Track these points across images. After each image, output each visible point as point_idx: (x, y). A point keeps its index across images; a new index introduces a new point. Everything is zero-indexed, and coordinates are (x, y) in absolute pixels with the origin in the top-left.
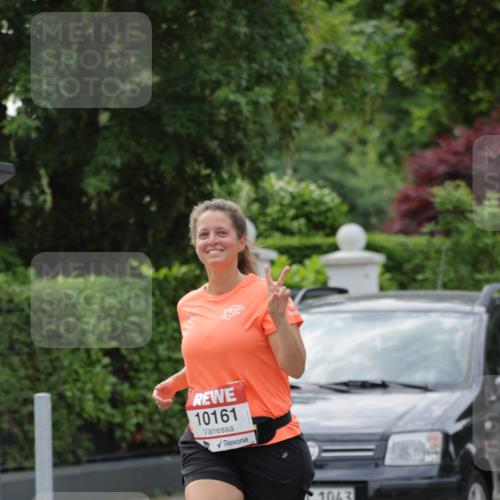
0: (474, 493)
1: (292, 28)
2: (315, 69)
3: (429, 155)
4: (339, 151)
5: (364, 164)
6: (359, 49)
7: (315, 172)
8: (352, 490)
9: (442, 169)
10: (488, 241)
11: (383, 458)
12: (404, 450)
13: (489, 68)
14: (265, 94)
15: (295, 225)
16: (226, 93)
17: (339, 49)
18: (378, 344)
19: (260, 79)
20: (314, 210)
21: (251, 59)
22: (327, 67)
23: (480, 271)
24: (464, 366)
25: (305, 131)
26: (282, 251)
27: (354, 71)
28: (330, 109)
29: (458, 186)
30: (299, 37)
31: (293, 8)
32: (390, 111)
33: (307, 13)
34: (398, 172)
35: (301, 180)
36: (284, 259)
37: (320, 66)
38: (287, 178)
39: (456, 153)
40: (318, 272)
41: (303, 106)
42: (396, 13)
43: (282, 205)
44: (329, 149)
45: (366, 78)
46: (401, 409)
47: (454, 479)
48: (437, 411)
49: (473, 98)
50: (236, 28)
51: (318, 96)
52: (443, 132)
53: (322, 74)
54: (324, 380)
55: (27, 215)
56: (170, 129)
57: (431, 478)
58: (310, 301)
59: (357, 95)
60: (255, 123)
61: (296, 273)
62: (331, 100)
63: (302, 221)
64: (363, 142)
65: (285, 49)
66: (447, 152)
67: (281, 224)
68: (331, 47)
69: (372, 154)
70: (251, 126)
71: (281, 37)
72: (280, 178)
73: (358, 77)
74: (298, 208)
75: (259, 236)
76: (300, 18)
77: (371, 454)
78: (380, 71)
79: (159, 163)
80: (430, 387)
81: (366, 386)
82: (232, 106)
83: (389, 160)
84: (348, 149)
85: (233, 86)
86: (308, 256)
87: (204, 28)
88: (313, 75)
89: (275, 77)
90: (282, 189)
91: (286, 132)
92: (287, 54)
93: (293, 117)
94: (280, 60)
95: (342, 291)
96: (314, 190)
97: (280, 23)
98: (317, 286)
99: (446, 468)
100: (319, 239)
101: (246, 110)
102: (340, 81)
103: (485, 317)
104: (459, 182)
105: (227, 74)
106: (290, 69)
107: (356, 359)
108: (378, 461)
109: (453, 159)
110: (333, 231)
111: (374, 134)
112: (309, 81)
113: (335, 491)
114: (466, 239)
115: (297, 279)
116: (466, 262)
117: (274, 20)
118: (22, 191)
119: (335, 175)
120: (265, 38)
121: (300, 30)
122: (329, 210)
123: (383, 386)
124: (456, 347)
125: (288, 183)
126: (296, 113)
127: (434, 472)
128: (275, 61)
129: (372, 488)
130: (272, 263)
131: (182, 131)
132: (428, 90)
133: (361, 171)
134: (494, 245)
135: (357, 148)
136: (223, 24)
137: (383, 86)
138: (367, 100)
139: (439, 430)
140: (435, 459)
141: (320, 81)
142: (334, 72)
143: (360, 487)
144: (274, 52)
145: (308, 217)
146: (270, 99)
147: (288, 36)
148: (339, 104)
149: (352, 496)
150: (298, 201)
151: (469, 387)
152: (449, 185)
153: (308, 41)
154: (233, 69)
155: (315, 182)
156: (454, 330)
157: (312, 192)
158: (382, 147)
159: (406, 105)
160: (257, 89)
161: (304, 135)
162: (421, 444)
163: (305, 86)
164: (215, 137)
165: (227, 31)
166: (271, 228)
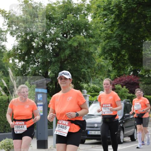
1: (93, 60)
4: (99, 81)
10: (124, 94)
14: (89, 70)
15: (93, 91)
16: (83, 70)
19: (89, 68)
20: (96, 89)
21: (87, 65)
22: (99, 66)
23: (122, 98)
26: (91, 95)
29: (119, 85)
30: (95, 62)
31: (94, 57)
33: (96, 58)
35: (94, 84)
37: (98, 66)
38: (91, 84)
39: (117, 81)
40: (96, 98)
42: (109, 59)
43: (91, 88)
45: (105, 68)
49: (120, 72)
52: (116, 78)
55: (51, 89)
56: (74, 75)
58: (96, 102)
60: (88, 74)
68: (100, 63)
70: (87, 75)
71: (92, 61)
75: (87, 93)
82: (84, 72)
85: (85, 69)
86: (95, 96)
87: (80, 60)
88: (96, 67)
89: (91, 67)
92: (93, 64)
96: (95, 86)
97: (92, 59)
98: (96, 100)
100: (96, 93)
101: (86, 73)
102: (101, 68)
103: (124, 105)
105: (83, 67)
106: (93, 66)
110: (99, 92)
114: (120, 93)
115: (93, 100)
118: (50, 85)
120: (89, 61)
121: (95, 60)
122: (98, 89)
128: (91, 65)
130: (89, 97)
131: (76, 76)
135: (101, 81)
136: (84, 59)
142: (100, 67)
145: (95, 90)
146: (90, 71)
150: (93, 88)
153: (96, 62)
164: (81, 77)
166: (89, 92)
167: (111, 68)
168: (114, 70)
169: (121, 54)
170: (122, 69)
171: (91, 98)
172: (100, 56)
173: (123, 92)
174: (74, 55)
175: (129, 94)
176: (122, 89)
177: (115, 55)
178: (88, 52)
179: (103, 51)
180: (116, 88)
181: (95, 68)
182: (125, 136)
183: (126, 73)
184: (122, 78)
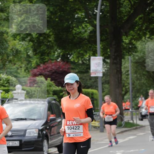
0: (45, 142)
1: (5, 43)
2: (10, 52)
3: (35, 70)
4: (16, 69)
5: (21, 72)
6: (20, 48)
7: (11, 74)
8: (19, 142)
9: (38, 73)
11: (25, 135)
12: (30, 133)
13: (48, 52)
15: (6, 85)
17: (16, 48)
18: (25, 110)
22: (13, 52)
24: (43, 115)
25: (8, 65)
26: (4, 90)
27: (19, 52)
28: (14, 60)
30: (7, 45)
31: (6, 39)
32: (27, 61)
33: (9, 40)
34: (28, 73)
35: (8, 75)
36: (4, 92)
37: (11, 51)
38: (5, 75)
39: (41, 70)
40: (11, 95)
41: (8, 60)
42: (28, 41)
43: (4, 81)
44: (14, 69)
45: (22, 54)
46: (29, 124)
47: (41, 139)
48: (37, 125)
49: (44, 58)
51: (11, 57)
52: (38, 65)
53: (12, 53)
54: (13, 118)
57: (35, 139)
58: (10, 101)
59: (20, 57)
61: (6, 95)
62: (14, 58)
63: (8, 84)
64: (21, 67)
65: (4, 48)
66: (39, 69)
67: (3, 84)
68: (14, 47)
69: (23, 70)
71: (3, 45)
72: (3, 75)
73: (20, 53)
74: (7, 81)
76: (7, 41)
77: (23, 134)
78: (25, 52)
80: (36, 119)
81: (22, 119)
83: (27, 71)
84: (18, 69)
86: (9, 91)
88: (10, 53)
89: (1, 54)
90: (4, 77)
91: (4, 65)
93: (6, 62)
94: (3, 50)
95: (17, 99)
97: (3, 42)
98: (11, 98)
99: (39, 136)
102: (16, 54)
103: (47, 104)
104: (42, 76)
106: (5, 52)
107: (19, 114)
108: (24, 135)
109: (40, 71)
111: (23, 65)
112: (9, 54)
113: (15, 142)
115: (7, 96)
117: (1, 42)
119: (15, 74)
121: (7, 43)
123: (25, 119)
124: (41, 111)
125: (5, 76)
126: (6, 61)
127: (36, 137)
128: (2, 50)
129: (23, 141)
130: (1, 93)
132: (35, 56)
133: (21, 73)
134: (49, 89)
135: (20, 69)
137: (25, 56)
138: (22, 58)
139: (38, 129)
140: (36, 135)
141: (12, 54)
142: (15, 52)
143: (20, 141)
144: (1, 48)
146: (1, 58)
147: (5, 45)
148: (16, 59)
149: (19, 143)
150: (7, 80)
151: (44, 119)
152: (40, 76)
153: (9, 46)
155: (11, 76)
156: (41, 107)
157: (10, 78)
158: (25, 68)
159: (30, 60)
161: (8, 66)
162: (34, 132)
163: (8, 55)
166: (1, 85)
167: (30, 53)
168: (35, 55)
170: (46, 55)
171: (4, 95)
172: (15, 36)
175: (56, 87)
182: (50, 146)
183: (52, 58)
184: (47, 65)
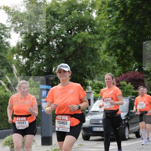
1: (98, 57)
3: (118, 78)
10: (129, 90)
13: (128, 64)
14: (94, 67)
16: (88, 66)
19: (94, 64)
21: (92, 61)
23: (127, 95)
24: (125, 109)
26: (96, 92)
29: (124, 82)
31: (99, 54)
35: (98, 81)
36: (96, 93)
37: (102, 62)
39: (122, 78)
42: (114, 56)
43: (95, 85)
45: (110, 64)
49: (125, 68)
50: (90, 56)
52: (120, 74)
53: (103, 64)
56: (79, 72)
59: (108, 67)
63: (99, 87)
67: (95, 88)
68: (104, 60)
70: (92, 72)
71: (96, 58)
73: (108, 64)
75: (92, 89)
79: (77, 77)
82: (89, 68)
85: (89, 66)
87: (85, 56)
88: (101, 64)
89: (95, 64)
92: (98, 60)
96: (100, 82)
97: (96, 56)
101: (91, 69)
102: (105, 65)
103: (129, 101)
105: (88, 63)
112: (101, 65)
114: (125, 90)
115: (98, 96)
116: (125, 93)
117: (95, 55)
120: (94, 58)
121: (99, 57)
122: (103, 85)
125: (96, 81)
128: (95, 61)
130: (94, 93)
131: (81, 72)
134: (129, 91)
142: (105, 63)
144: (95, 60)
145: (99, 86)
150: (98, 84)
153: (101, 59)
154: (89, 63)
160: (93, 66)
164: (86, 73)
165: (89, 56)
166: (94, 88)
167: (116, 65)
168: (120, 66)
169: (126, 50)
170: (127, 66)
171: (96, 95)
172: (105, 52)
173: (128, 88)
174: (79, 51)
175: (134, 90)
176: (127, 85)
177: (120, 51)
178: (93, 49)
179: (108, 48)
180: (121, 85)
181: (99, 64)
182: (130, 132)
183: (131, 69)
184: (127, 74)
